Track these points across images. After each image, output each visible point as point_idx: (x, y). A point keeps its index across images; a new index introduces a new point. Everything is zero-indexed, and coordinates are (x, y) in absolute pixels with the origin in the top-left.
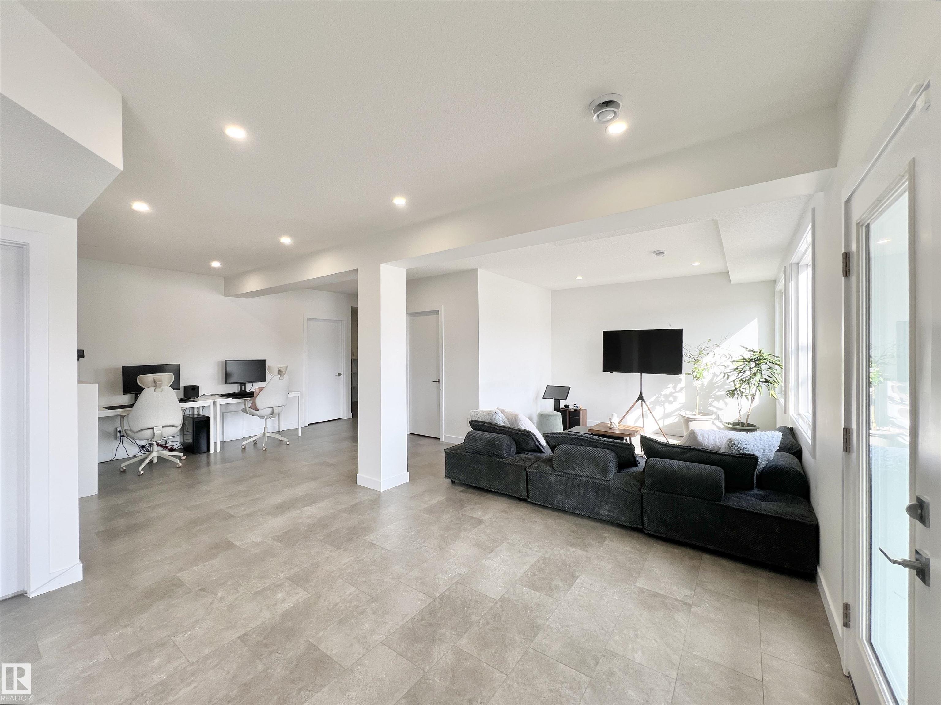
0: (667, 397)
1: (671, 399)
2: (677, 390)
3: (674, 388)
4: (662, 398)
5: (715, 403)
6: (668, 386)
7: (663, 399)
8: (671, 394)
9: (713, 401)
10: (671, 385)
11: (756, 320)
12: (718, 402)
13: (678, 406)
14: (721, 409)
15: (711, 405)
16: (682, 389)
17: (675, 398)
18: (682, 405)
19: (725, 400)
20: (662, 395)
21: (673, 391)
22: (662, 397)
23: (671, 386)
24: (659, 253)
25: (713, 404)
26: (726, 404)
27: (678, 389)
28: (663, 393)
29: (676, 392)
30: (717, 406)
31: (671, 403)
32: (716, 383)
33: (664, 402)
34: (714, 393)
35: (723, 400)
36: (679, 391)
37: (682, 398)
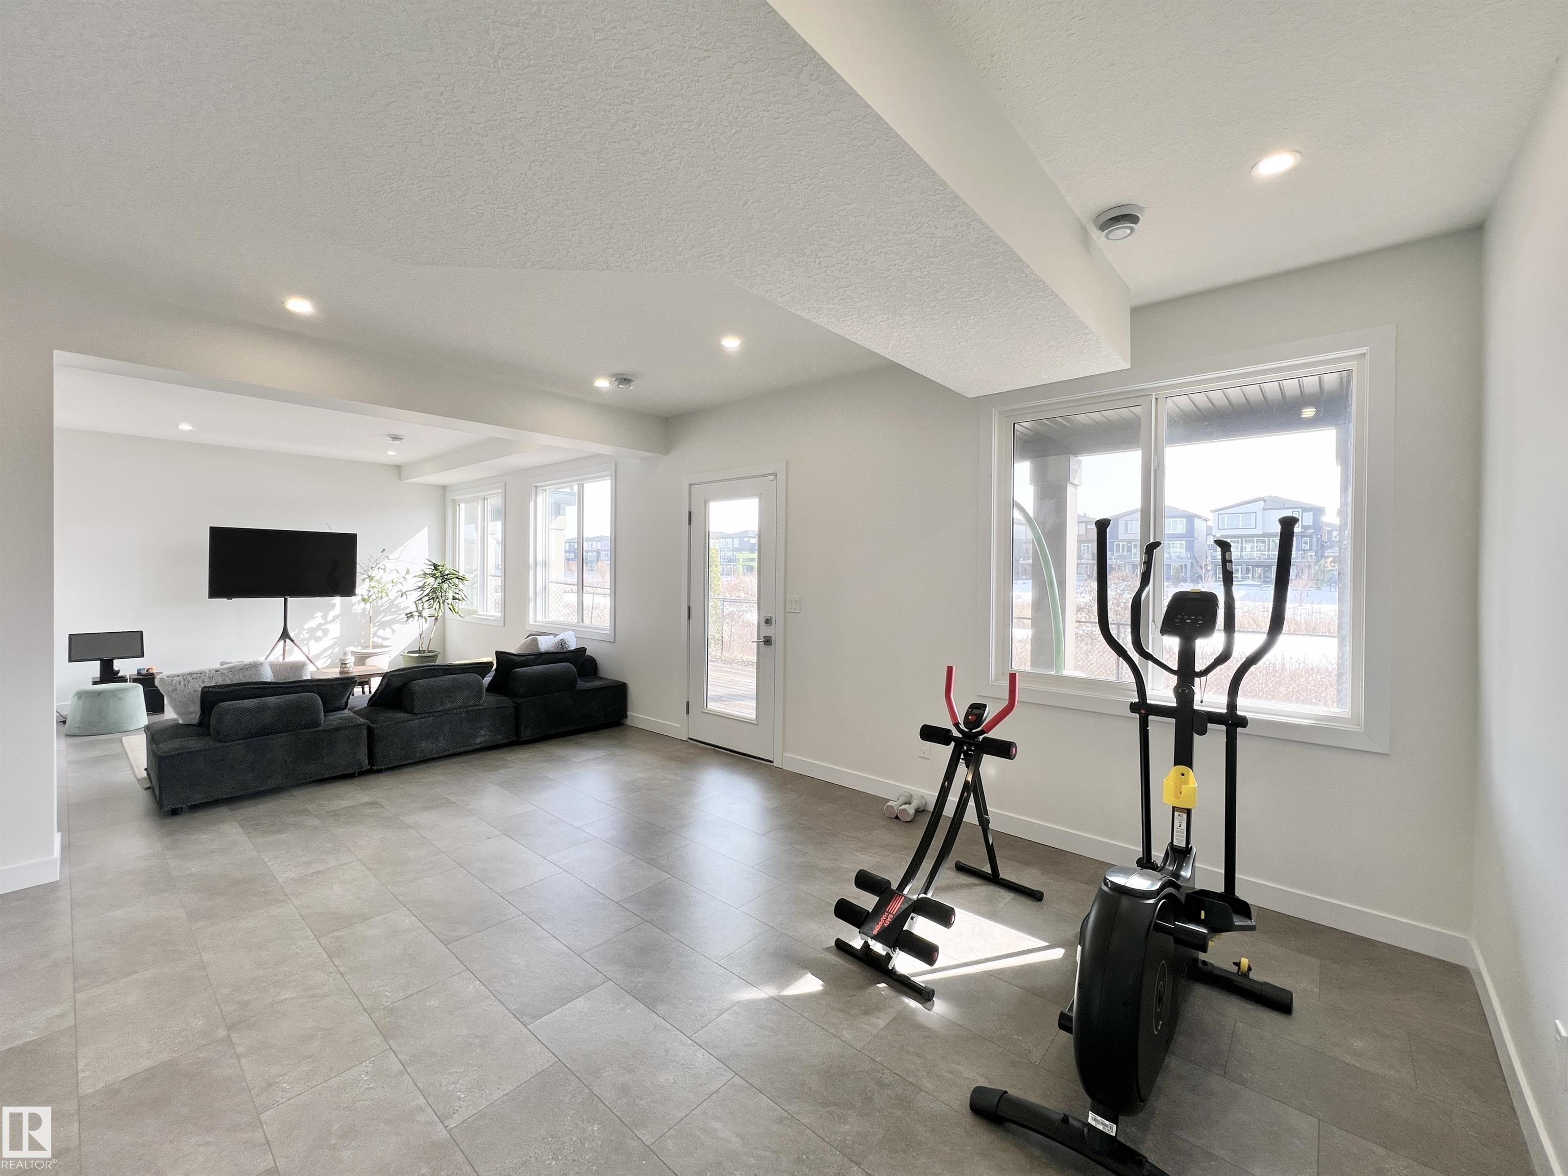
0: (312, 631)
1: (319, 633)
2: (328, 620)
3: (325, 617)
4: (305, 634)
5: (381, 633)
6: (315, 616)
7: (307, 636)
9: (378, 630)
10: (319, 614)
11: (426, 529)
12: (384, 630)
13: (331, 643)
14: (388, 639)
15: (375, 635)
16: (335, 617)
17: (326, 632)
18: (336, 640)
19: (392, 627)
20: (305, 630)
21: (323, 622)
22: (304, 632)
24: (395, 438)
25: (378, 634)
26: (394, 631)
27: (330, 617)
28: (306, 626)
29: (326, 623)
30: (382, 636)
31: (318, 639)
32: (382, 606)
33: (308, 639)
34: (379, 619)
35: (390, 628)
37: (335, 630)
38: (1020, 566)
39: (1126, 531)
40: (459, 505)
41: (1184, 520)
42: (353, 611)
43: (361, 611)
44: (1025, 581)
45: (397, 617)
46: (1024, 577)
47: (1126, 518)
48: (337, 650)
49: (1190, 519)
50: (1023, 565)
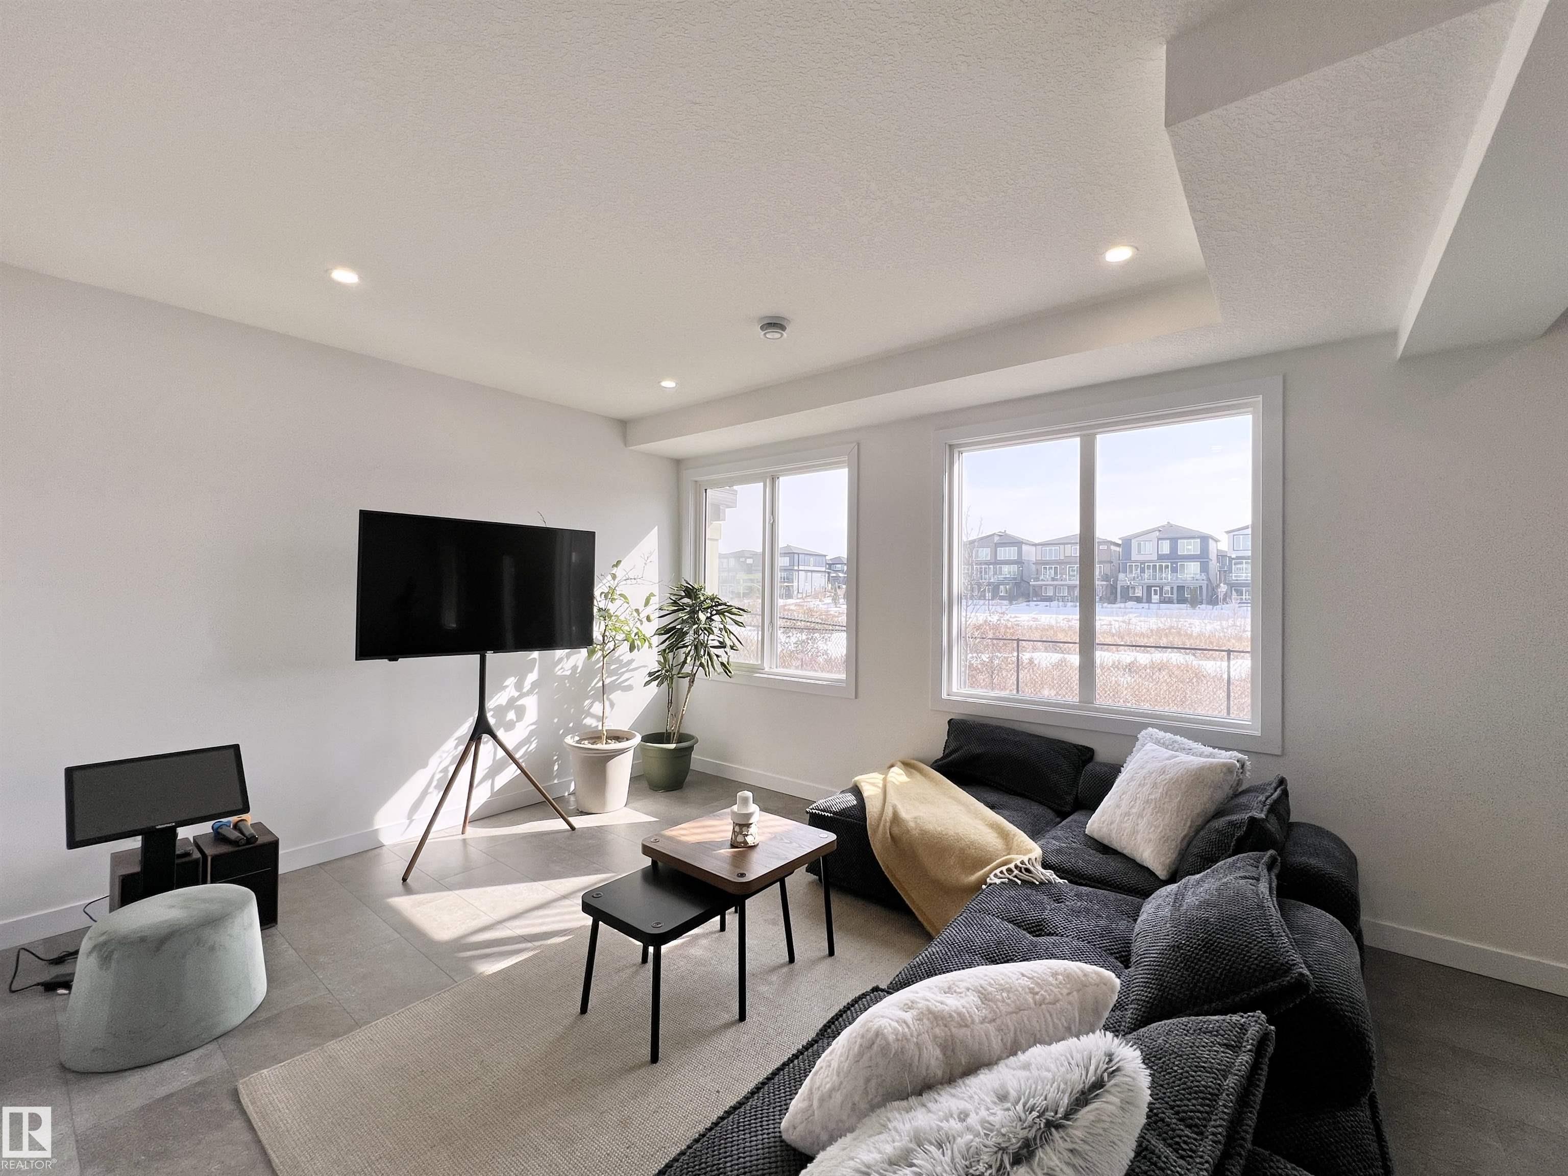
1: (511, 715)
2: (525, 690)
3: (519, 686)
6: (505, 684)
8: (512, 702)
10: (513, 678)
11: (655, 531)
13: (525, 734)
16: (532, 687)
17: (521, 712)
21: (516, 694)
23: (511, 681)
34: (592, 685)
36: (530, 692)
37: (532, 708)
38: (1031, 589)
39: (1139, 551)
40: (706, 490)
41: (1199, 540)
42: (559, 673)
43: (568, 673)
44: (1038, 603)
45: (617, 680)
46: (1035, 599)
47: (1138, 539)
48: (534, 745)
49: (1205, 539)
50: (1034, 586)
